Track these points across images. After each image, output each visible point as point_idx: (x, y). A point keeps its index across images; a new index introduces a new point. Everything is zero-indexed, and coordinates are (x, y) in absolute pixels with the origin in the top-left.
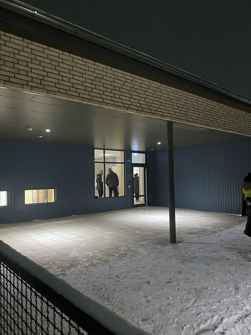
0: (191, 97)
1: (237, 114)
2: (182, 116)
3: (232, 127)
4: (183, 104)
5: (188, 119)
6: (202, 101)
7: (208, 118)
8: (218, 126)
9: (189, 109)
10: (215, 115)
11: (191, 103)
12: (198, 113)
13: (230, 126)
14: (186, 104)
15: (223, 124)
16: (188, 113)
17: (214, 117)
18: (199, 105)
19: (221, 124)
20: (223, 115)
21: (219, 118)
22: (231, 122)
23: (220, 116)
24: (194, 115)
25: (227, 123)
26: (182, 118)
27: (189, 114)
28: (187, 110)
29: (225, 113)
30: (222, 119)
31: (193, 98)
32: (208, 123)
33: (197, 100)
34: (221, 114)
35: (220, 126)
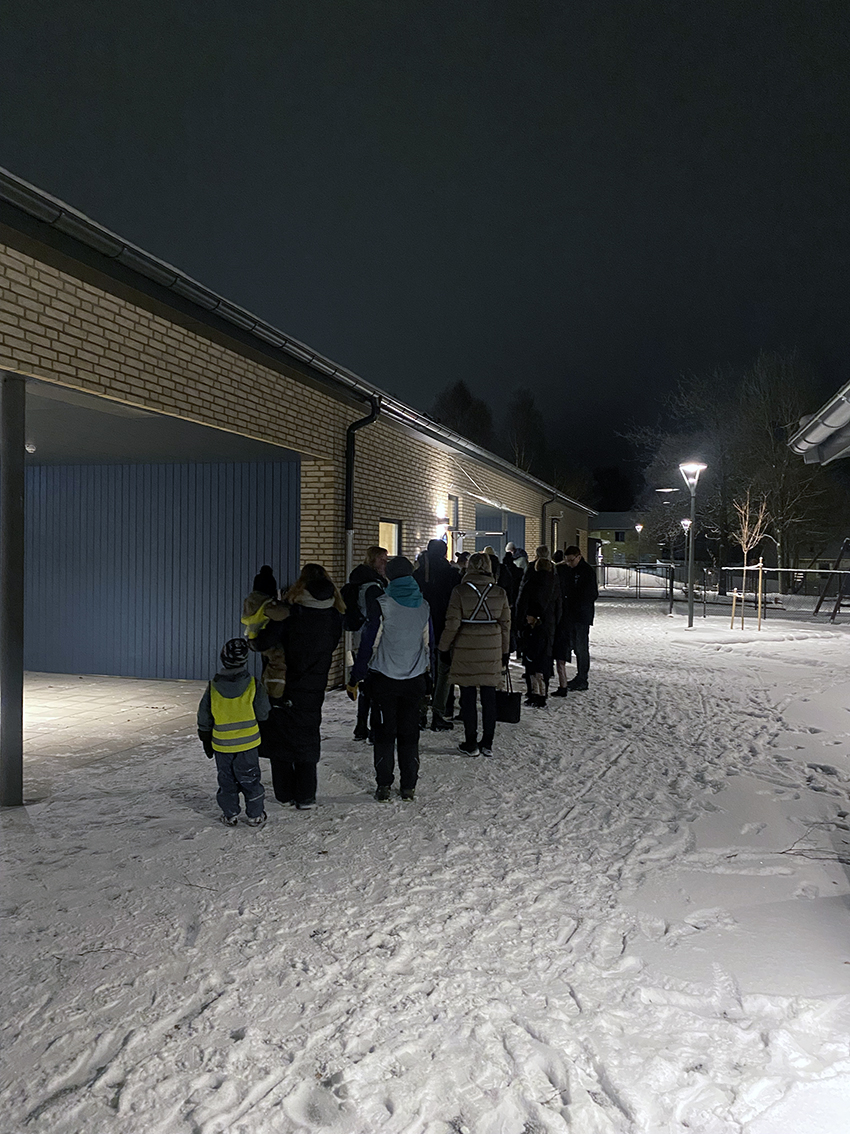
0: (95, 300)
1: (250, 375)
2: (57, 361)
3: (234, 414)
4: (66, 318)
5: (81, 374)
6: (135, 317)
7: (155, 379)
8: (188, 407)
9: (86, 340)
10: (180, 371)
11: (94, 319)
12: (121, 359)
13: (228, 411)
14: (77, 323)
15: (207, 405)
16: (81, 354)
17: (175, 378)
18: (125, 332)
19: (199, 403)
20: (206, 372)
21: (192, 384)
22: (232, 398)
23: (196, 377)
24: (103, 361)
25: (218, 401)
26: (58, 367)
27: (87, 356)
28: (77, 343)
29: (212, 367)
30: (200, 387)
31: (103, 303)
32: (154, 396)
33: (116, 314)
34: (200, 370)
35: (196, 409)
